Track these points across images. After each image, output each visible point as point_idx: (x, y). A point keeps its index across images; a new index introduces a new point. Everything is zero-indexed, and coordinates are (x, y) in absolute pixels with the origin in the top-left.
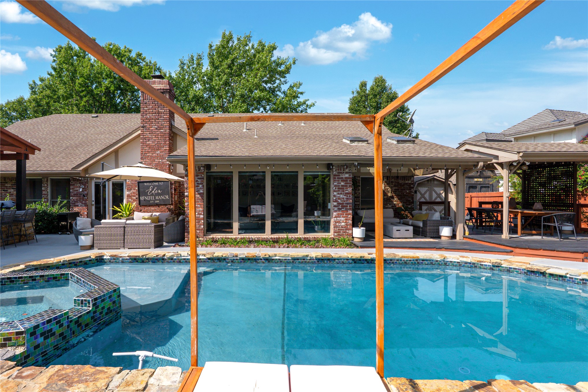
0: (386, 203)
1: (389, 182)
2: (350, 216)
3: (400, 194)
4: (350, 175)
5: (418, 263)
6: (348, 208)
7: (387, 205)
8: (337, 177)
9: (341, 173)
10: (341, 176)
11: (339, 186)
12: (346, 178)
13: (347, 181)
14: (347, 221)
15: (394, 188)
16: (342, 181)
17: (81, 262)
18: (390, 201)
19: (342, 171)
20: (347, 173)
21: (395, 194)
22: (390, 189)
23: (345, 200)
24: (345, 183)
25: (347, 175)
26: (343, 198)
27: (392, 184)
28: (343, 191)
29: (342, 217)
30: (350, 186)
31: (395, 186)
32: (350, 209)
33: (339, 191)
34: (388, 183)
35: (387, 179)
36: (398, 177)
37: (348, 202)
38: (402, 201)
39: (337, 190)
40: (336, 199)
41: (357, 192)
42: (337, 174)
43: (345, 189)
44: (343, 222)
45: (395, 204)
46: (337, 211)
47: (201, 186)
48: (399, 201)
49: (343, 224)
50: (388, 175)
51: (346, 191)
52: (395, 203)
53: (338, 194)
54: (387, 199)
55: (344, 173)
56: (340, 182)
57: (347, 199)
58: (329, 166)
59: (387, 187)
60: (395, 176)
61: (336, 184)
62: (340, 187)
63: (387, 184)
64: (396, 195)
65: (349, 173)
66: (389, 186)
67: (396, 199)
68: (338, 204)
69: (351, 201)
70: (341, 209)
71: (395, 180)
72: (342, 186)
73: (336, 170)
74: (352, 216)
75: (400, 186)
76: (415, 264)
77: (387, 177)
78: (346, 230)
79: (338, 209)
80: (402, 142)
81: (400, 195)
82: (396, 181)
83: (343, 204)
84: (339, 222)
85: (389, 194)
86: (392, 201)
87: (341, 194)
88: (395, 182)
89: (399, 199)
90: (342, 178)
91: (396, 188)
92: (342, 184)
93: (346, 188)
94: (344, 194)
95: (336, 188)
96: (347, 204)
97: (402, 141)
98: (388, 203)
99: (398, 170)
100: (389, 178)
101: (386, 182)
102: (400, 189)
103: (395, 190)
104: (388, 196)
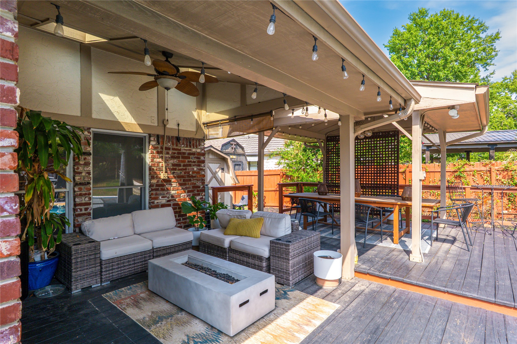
1: (162, 148)
3: (183, 174)
7: (157, 198)
15: (171, 161)
18: (163, 190)
21: (173, 173)
22: (163, 164)
27: (168, 153)
31: (173, 157)
34: (159, 150)
35: (158, 142)
36: (178, 139)
38: (186, 188)
41: (81, 169)
45: (172, 197)
48: (180, 188)
50: (161, 133)
52: (173, 193)
54: (157, 185)
59: (158, 160)
60: (172, 137)
63: (158, 152)
64: (175, 177)
66: (162, 157)
67: (174, 185)
71: (173, 144)
75: (183, 157)
77: (158, 136)
81: (183, 177)
82: (175, 147)
85: (163, 175)
86: (168, 189)
88: (174, 149)
89: (181, 185)
91: (175, 161)
98: (161, 194)
99: (178, 125)
100: (160, 140)
101: (155, 148)
102: (182, 164)
103: (173, 165)
104: (160, 178)
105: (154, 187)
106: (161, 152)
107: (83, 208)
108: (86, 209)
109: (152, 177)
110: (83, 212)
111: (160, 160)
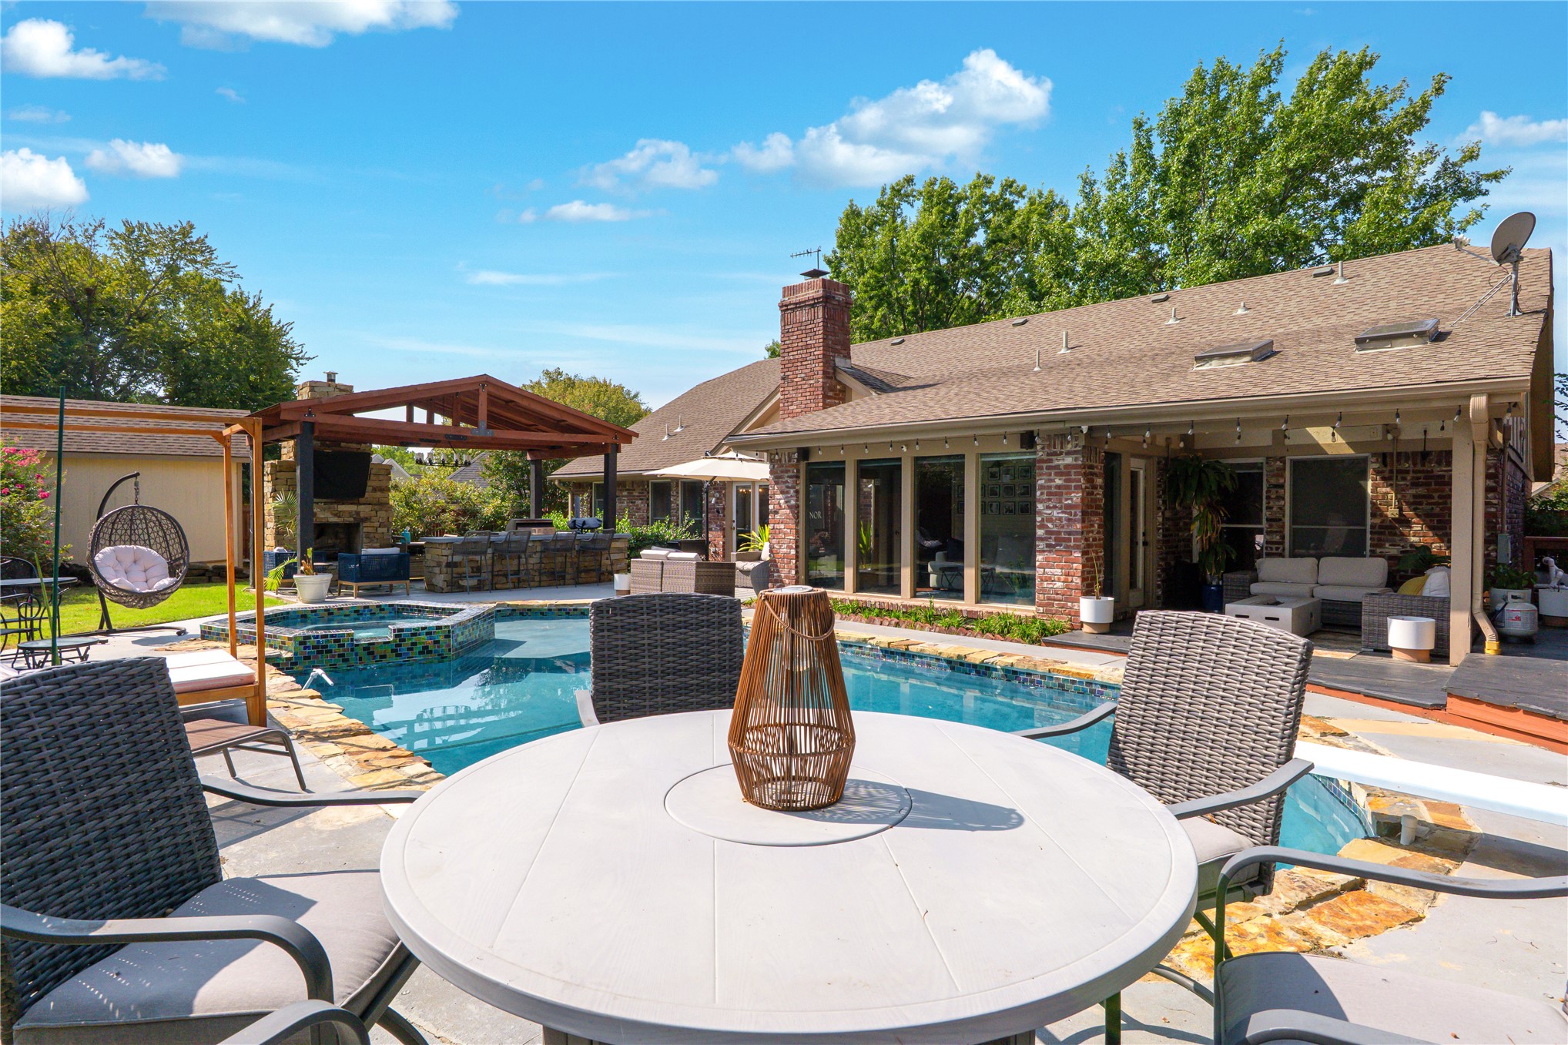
0: (1380, 540)
1: (1391, 471)
2: (1078, 566)
3: (1437, 510)
4: (1076, 459)
5: (1092, 692)
6: (1072, 544)
7: (1381, 546)
8: (1045, 465)
9: (1055, 454)
10: (1056, 463)
11: (1050, 487)
12: (1067, 466)
13: (1069, 474)
14: (1070, 579)
15: (1413, 491)
16: (1056, 474)
17: (575, 610)
18: (1395, 534)
19: (1058, 449)
20: (1068, 453)
21: (1415, 510)
22: (1392, 496)
23: (1064, 522)
24: (1066, 481)
25: (1069, 460)
26: (1060, 519)
27: (1404, 479)
28: (1060, 502)
29: (1058, 567)
30: (1076, 487)
31: (1414, 485)
32: (1077, 547)
33: (1050, 500)
34: (1387, 475)
35: (1385, 464)
36: (1425, 455)
37: (1070, 529)
39: (1045, 497)
40: (1043, 520)
41: (1272, 503)
42: (1045, 457)
43: (1065, 496)
44: (1059, 580)
45: (1412, 545)
46: (1044, 551)
47: (792, 491)
48: (1431, 534)
49: (1059, 585)
50: (1388, 449)
51: (1067, 499)
52: (1413, 539)
53: (1048, 508)
54: (1381, 527)
55: (1061, 453)
56: (1053, 477)
57: (1069, 520)
58: (1028, 440)
59: (1385, 490)
60: (1413, 453)
61: (1043, 482)
62: (1054, 490)
63: (1383, 479)
64: (1418, 516)
65: (1075, 452)
66: (1391, 485)
67: (1417, 528)
68: (1047, 532)
69: (1079, 526)
70: (1054, 546)
71: (1415, 465)
72: (1058, 487)
73: (1043, 448)
74: (1080, 567)
76: (1083, 693)
77: (1384, 456)
78: (1067, 600)
79: (1048, 546)
80: (1374, 343)
81: (1438, 515)
82: (1419, 467)
83: (1059, 533)
84: (1049, 580)
85: (1392, 512)
86: (1402, 534)
87: (1055, 507)
88: (1414, 472)
89: (1431, 528)
90: (1057, 467)
91: (1421, 491)
92: (1058, 482)
93: (1067, 494)
94: (1061, 508)
95: (1042, 494)
96: (1070, 533)
97: (1372, 339)
98: (1388, 541)
99: (1425, 432)
100: (1388, 460)
101: (1377, 472)
102: (1436, 495)
103: (1415, 496)
104: (1386, 516)
105: (1377, 529)
106: (1390, 478)
107: (1274, 546)
108: (1277, 549)
109: (1373, 515)
110: (1274, 551)
111: (1388, 489)
